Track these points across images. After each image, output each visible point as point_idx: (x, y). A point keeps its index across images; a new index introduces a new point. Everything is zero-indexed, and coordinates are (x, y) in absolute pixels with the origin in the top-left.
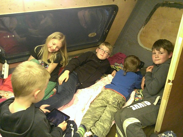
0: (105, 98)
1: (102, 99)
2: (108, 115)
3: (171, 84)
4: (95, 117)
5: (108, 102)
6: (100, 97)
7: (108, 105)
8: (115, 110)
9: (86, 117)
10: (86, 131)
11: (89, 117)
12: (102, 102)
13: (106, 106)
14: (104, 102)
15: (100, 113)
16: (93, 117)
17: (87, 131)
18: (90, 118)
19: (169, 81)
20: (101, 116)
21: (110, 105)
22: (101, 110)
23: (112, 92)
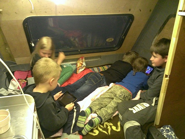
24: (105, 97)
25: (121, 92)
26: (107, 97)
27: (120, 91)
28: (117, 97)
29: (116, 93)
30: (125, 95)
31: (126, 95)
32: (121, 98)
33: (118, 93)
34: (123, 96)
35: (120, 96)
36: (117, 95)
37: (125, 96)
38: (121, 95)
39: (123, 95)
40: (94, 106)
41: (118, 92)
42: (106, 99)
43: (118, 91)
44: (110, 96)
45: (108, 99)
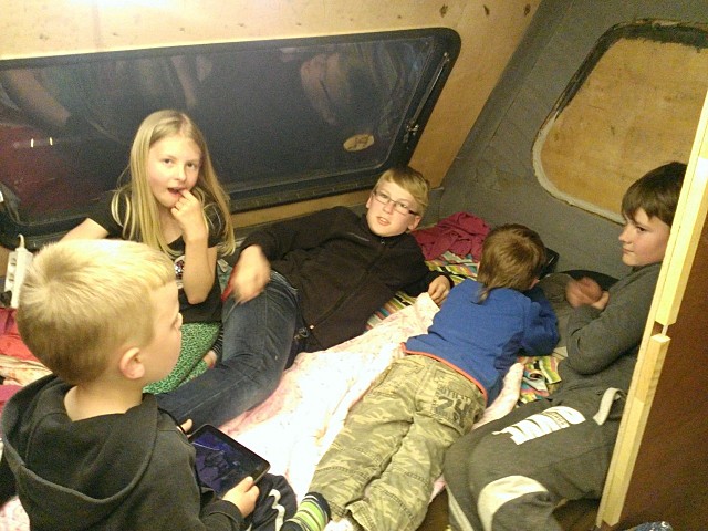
0: (408, 390)
1: (396, 394)
2: (417, 456)
3: (663, 338)
4: (367, 464)
5: (417, 406)
6: (389, 387)
7: (416, 416)
8: (445, 438)
9: (329, 465)
10: (330, 519)
11: (341, 461)
12: (393, 406)
13: (409, 423)
14: (403, 404)
15: (385, 447)
16: (359, 463)
17: (334, 517)
18: (345, 465)
19: (658, 328)
20: (390, 461)
21: (426, 419)
22: (392, 434)
23: (434, 365)
24: (372, 420)
25: (442, 389)
26: (380, 419)
27: (435, 386)
28: (424, 415)
29: (418, 397)
30: (459, 403)
31: (464, 402)
32: (444, 421)
33: (429, 395)
34: (451, 409)
35: (439, 410)
36: (427, 408)
37: (462, 407)
38: (442, 407)
39: (450, 402)
40: (333, 482)
41: (427, 391)
42: (379, 429)
43: (426, 385)
44: (392, 411)
45: (389, 427)
